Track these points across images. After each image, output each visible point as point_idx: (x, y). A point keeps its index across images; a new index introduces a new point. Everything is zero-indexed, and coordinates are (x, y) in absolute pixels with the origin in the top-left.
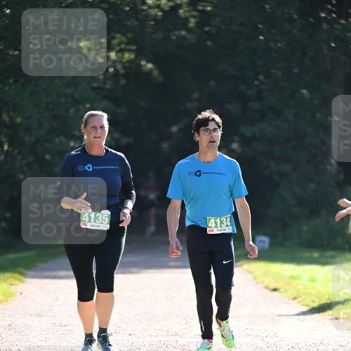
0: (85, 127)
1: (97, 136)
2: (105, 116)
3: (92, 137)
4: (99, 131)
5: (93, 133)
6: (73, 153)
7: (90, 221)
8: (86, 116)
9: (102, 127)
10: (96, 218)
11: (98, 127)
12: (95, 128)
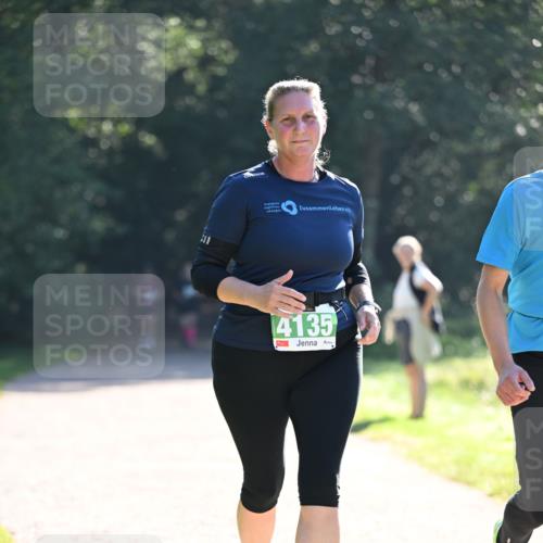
0: (270, 120)
1: (298, 139)
2: (315, 89)
3: (286, 142)
4: (302, 125)
5: (289, 132)
6: (248, 174)
7: (294, 334)
8: (269, 95)
9: (309, 118)
10: (307, 325)
11: (299, 117)
12: (292, 120)
